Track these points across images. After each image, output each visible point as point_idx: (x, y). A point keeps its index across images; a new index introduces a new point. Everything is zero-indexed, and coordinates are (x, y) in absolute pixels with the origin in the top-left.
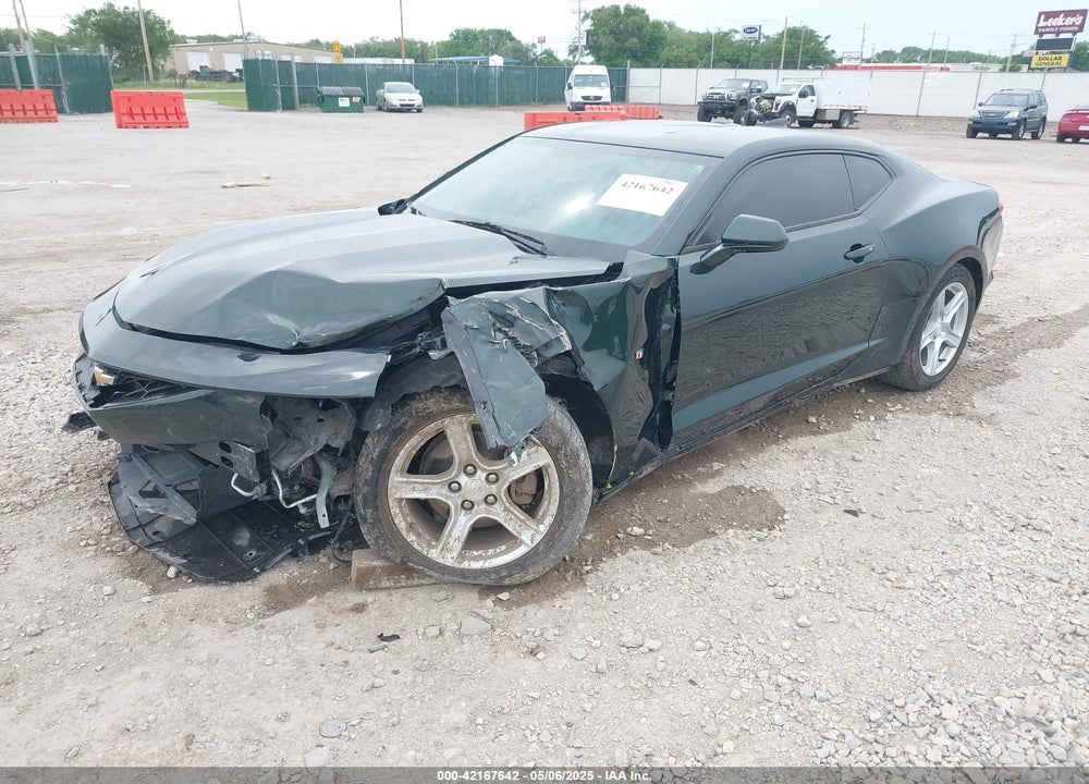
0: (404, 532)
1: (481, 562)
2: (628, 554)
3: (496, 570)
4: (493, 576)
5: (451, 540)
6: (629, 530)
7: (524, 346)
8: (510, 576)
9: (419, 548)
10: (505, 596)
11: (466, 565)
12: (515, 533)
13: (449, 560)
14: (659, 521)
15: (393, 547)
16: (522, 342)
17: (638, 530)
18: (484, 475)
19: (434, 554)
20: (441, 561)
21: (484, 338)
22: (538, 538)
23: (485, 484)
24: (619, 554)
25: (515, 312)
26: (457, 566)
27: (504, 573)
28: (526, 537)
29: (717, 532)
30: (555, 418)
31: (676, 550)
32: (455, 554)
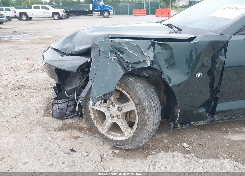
0: (93, 119)
1: (113, 137)
2: (174, 153)
3: (116, 141)
4: (115, 143)
5: (105, 126)
6: (182, 143)
7: (127, 62)
8: (120, 145)
9: (96, 125)
10: (117, 151)
11: (108, 136)
12: (123, 131)
13: (104, 132)
14: (199, 144)
15: (89, 122)
16: (126, 60)
17: (185, 145)
18: (117, 108)
19: (100, 129)
20: (101, 132)
21: (106, 55)
22: (130, 136)
23: (116, 111)
24: (170, 152)
25: (126, 48)
26: (106, 135)
27: (118, 144)
28: (126, 134)
29: (220, 158)
30: (138, 93)
31: (196, 159)
32: (106, 131)
